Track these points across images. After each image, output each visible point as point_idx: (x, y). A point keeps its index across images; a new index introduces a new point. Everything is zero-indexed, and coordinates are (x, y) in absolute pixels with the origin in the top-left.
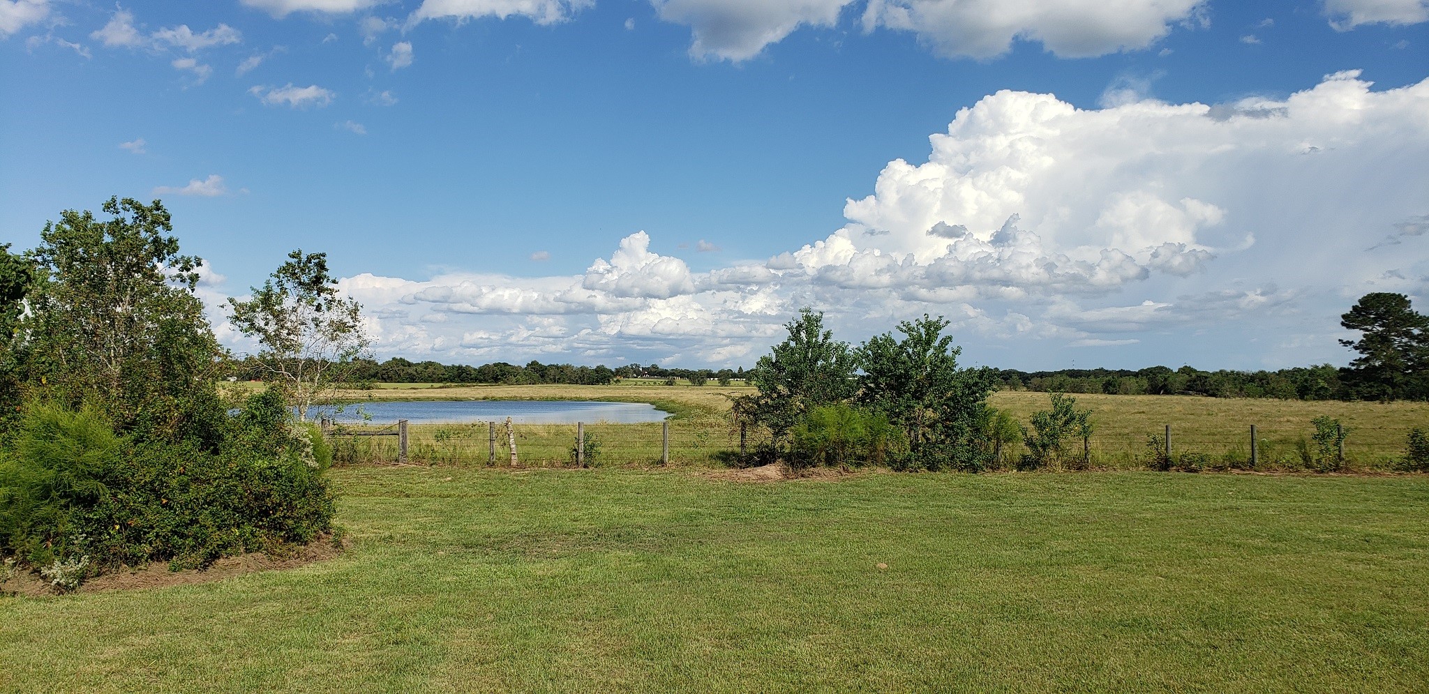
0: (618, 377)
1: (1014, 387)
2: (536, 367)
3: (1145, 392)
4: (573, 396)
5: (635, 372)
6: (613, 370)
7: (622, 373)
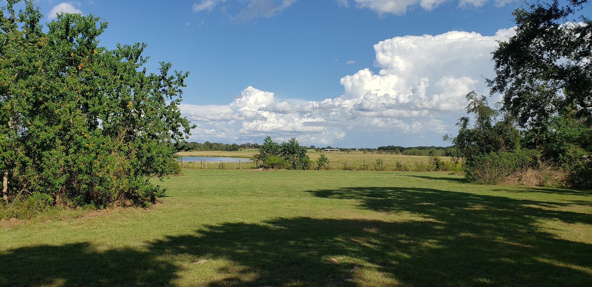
0: (242, 149)
1: (397, 153)
2: (208, 144)
3: (443, 155)
4: (222, 155)
5: (248, 146)
6: (240, 145)
7: (243, 146)
